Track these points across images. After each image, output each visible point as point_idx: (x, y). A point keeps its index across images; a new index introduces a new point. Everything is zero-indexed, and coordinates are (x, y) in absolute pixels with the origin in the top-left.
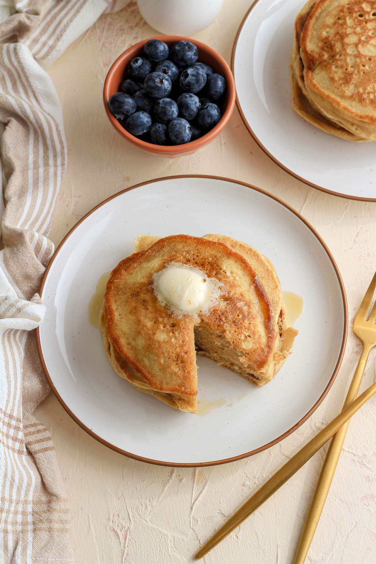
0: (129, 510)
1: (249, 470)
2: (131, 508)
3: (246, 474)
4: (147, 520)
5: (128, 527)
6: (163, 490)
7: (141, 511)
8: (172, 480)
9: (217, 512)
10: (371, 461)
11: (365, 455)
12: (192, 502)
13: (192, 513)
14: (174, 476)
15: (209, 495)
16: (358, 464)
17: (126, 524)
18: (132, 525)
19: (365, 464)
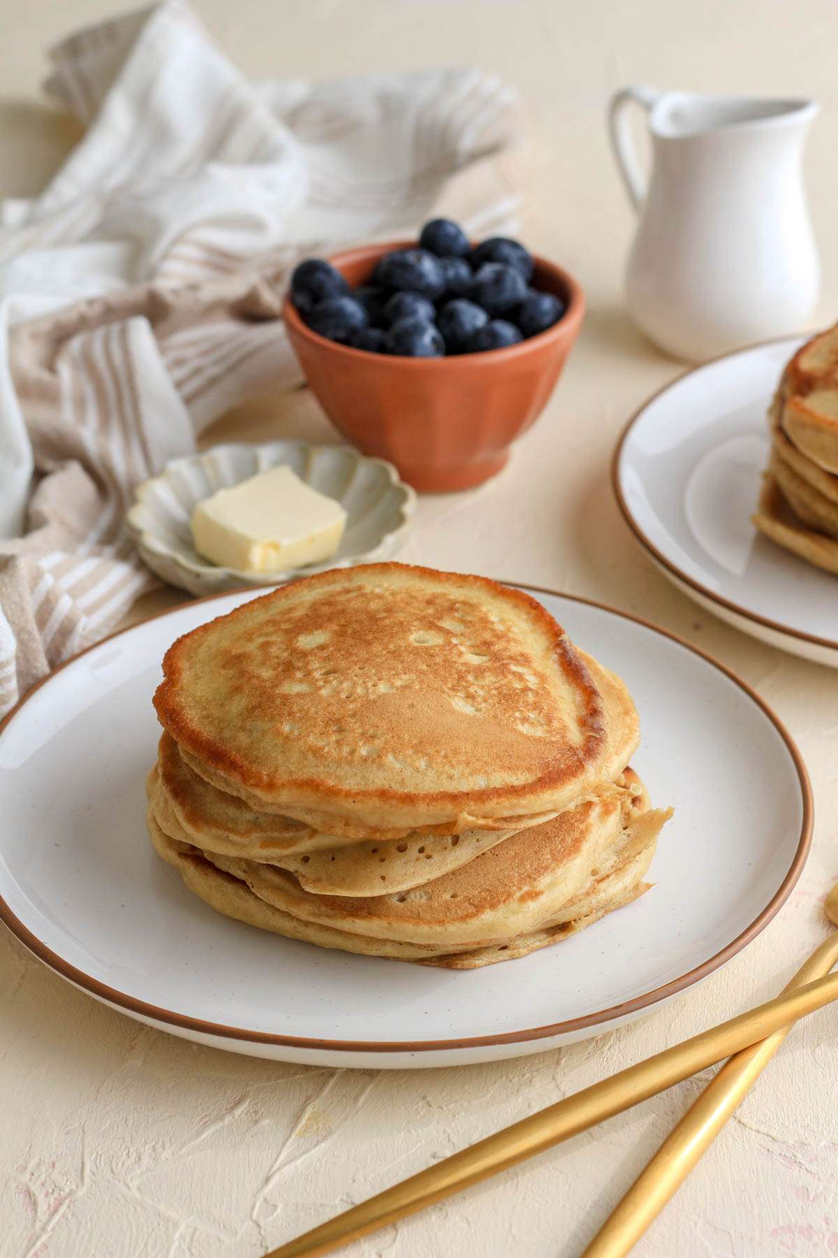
0: (86, 1158)
1: (459, 1127)
2: (94, 1156)
3: (449, 1135)
4: (131, 1185)
5: (71, 1191)
6: (199, 1133)
7: (120, 1165)
8: (233, 1117)
9: (340, 1197)
10: (819, 1159)
11: (805, 1144)
12: (276, 1166)
13: (266, 1190)
14: (242, 1112)
15: (326, 1161)
16: (781, 1160)
17: (69, 1183)
18: (85, 1188)
19: (800, 1163)
